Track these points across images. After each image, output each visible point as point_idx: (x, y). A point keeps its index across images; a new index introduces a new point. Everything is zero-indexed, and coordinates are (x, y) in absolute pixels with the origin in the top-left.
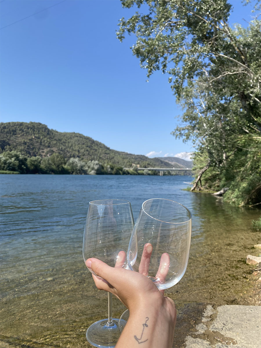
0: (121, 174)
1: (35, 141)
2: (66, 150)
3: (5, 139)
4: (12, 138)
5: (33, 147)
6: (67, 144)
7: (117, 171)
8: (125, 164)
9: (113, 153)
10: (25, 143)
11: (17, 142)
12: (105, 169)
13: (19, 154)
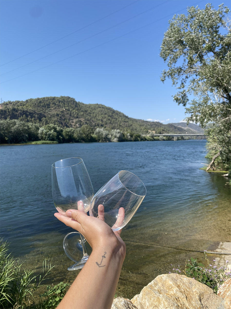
0: (139, 140)
1: (65, 112)
2: (92, 119)
3: (41, 112)
4: (47, 111)
5: (65, 118)
6: (92, 115)
7: (136, 138)
8: (142, 131)
9: (131, 121)
10: (58, 115)
11: (51, 115)
12: (125, 136)
13: (56, 126)
